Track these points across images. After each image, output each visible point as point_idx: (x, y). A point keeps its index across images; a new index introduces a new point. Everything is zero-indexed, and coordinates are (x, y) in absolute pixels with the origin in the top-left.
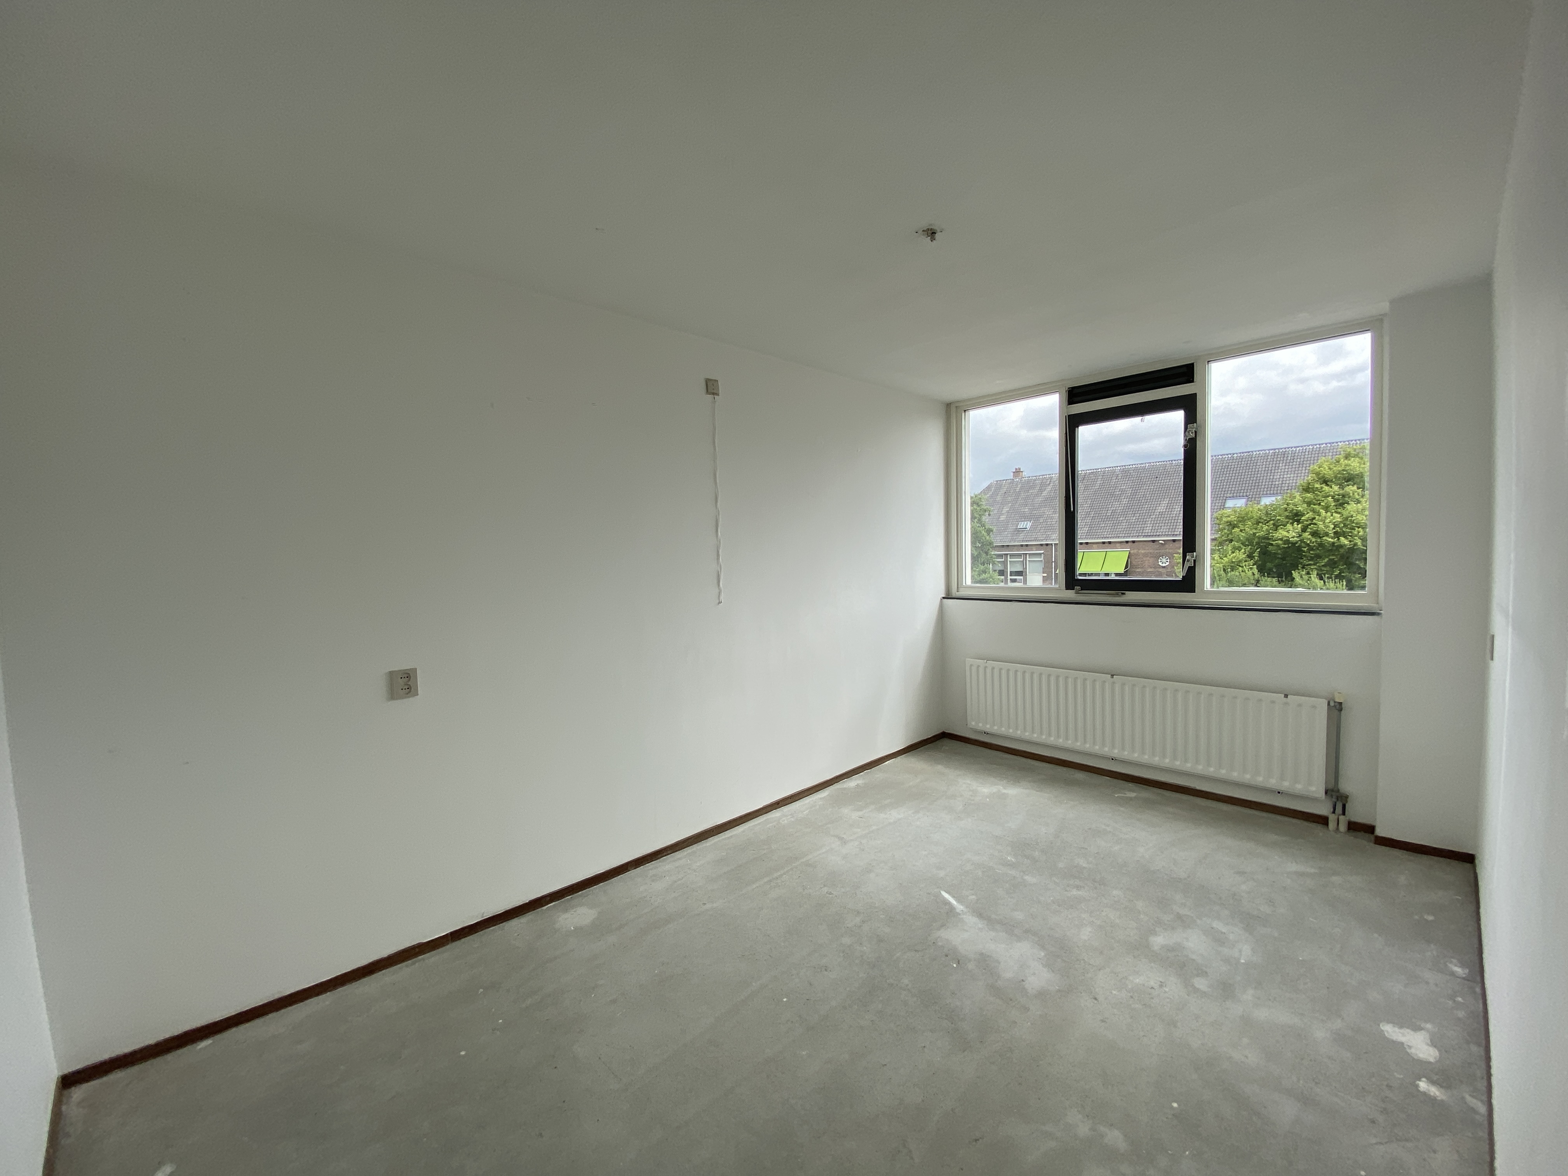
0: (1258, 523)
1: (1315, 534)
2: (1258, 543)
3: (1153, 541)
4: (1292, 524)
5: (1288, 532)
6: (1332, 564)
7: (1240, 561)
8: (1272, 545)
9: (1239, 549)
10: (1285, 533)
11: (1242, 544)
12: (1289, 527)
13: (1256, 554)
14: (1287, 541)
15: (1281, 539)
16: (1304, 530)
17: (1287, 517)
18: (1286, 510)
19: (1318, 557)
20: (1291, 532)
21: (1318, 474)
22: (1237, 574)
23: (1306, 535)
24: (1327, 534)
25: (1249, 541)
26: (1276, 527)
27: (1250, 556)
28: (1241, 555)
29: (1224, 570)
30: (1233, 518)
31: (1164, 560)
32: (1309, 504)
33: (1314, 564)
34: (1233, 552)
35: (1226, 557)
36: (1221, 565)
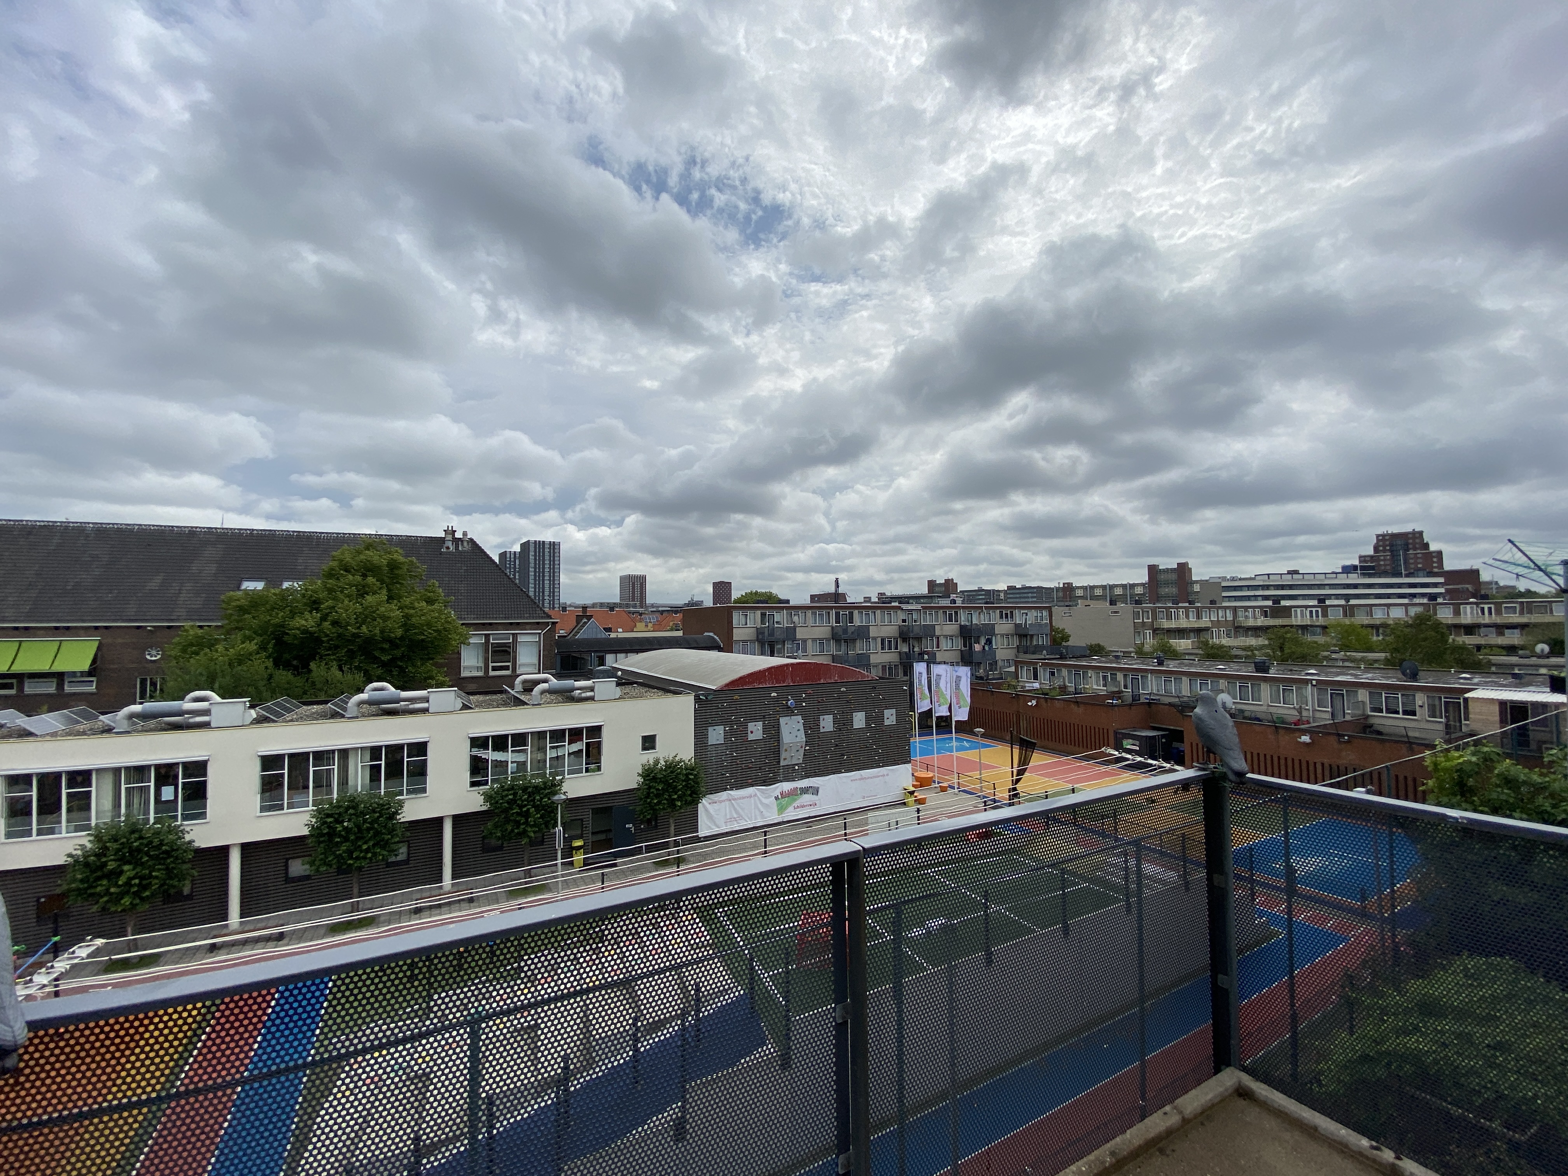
0: (273, 609)
1: (335, 623)
2: (272, 633)
3: (138, 627)
4: (311, 612)
5: (306, 620)
6: (351, 654)
7: (251, 654)
8: (287, 634)
9: (251, 639)
10: (304, 622)
11: (255, 633)
12: (307, 615)
13: (270, 645)
14: (305, 631)
15: (298, 629)
16: (324, 618)
17: (305, 604)
18: (304, 596)
19: (336, 647)
20: (307, 621)
21: (341, 561)
22: (245, 668)
23: (326, 624)
24: (348, 624)
25: (262, 631)
26: (293, 614)
27: (263, 647)
28: (252, 646)
29: (230, 664)
30: (243, 602)
31: (154, 652)
32: (330, 591)
33: (333, 654)
34: (243, 643)
35: (233, 648)
36: (226, 658)
